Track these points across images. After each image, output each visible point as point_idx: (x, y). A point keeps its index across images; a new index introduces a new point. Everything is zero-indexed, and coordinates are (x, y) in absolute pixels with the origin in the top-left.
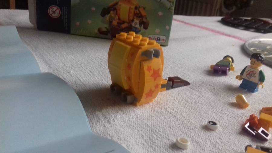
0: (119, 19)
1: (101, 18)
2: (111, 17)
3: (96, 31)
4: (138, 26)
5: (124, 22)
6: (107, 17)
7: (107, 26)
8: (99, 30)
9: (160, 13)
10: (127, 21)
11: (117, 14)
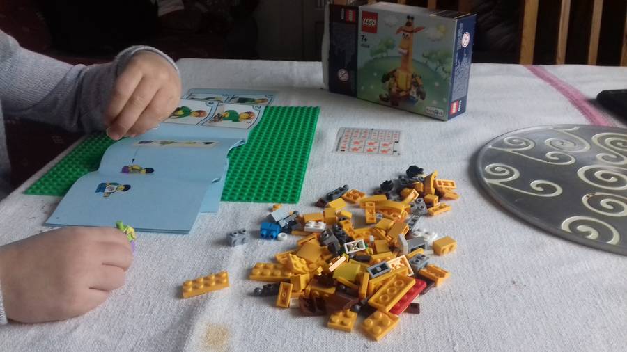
0: (398, 87)
1: (381, 84)
2: (390, 84)
3: (378, 97)
4: (415, 95)
5: (402, 91)
6: (387, 83)
7: (387, 93)
8: (381, 96)
9: (437, 84)
10: (405, 90)
11: (395, 80)
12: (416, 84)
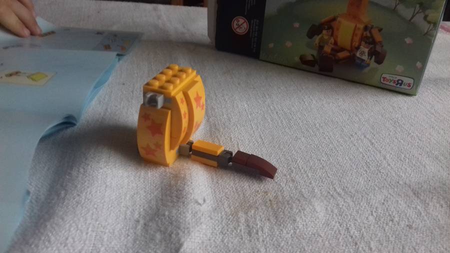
2: (322, 40)
3: (297, 59)
4: (365, 57)
5: (342, 50)
7: (315, 53)
8: (302, 57)
9: (408, 40)
10: (349, 48)
11: (332, 35)
12: (370, 41)
